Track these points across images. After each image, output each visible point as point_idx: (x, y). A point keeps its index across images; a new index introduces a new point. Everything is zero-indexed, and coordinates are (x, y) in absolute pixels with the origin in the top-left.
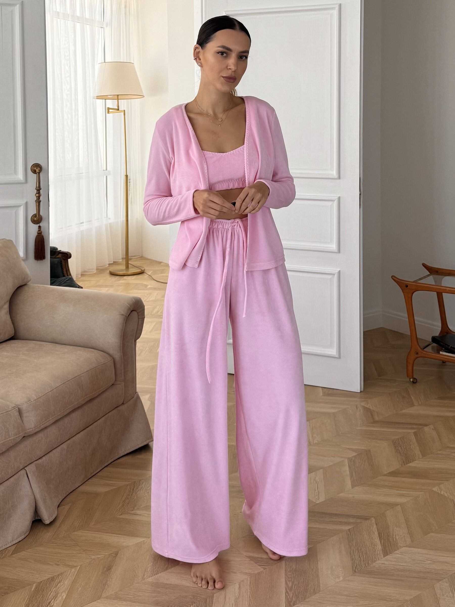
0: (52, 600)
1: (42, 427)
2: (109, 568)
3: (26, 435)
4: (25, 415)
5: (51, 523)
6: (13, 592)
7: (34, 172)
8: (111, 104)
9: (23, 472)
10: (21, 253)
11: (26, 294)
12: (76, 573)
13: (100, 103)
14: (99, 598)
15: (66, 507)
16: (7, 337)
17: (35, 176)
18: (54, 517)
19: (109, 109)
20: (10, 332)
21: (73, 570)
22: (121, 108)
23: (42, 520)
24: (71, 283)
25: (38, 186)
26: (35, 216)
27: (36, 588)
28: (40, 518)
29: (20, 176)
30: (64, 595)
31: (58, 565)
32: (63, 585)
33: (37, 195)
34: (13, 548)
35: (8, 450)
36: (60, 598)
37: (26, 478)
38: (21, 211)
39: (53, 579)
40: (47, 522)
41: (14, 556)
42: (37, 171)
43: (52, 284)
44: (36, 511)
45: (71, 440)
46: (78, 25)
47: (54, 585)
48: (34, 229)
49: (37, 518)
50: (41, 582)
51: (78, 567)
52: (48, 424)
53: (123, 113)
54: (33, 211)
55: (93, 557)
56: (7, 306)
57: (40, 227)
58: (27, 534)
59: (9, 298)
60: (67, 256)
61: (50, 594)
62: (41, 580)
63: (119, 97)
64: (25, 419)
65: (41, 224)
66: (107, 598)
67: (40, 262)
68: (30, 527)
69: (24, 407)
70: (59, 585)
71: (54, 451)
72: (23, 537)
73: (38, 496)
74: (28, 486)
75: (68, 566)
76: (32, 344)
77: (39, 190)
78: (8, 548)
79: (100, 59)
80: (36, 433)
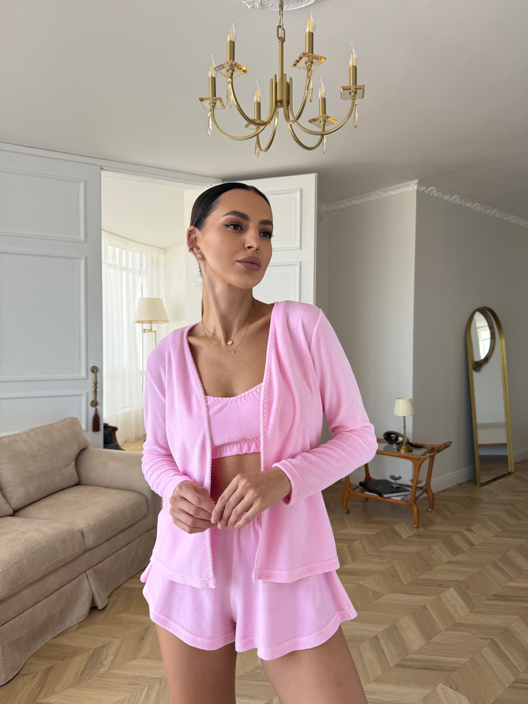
0: (104, 660)
1: (98, 544)
2: (143, 638)
3: (87, 549)
4: (86, 535)
5: (103, 609)
6: (77, 655)
7: (93, 372)
8: (146, 326)
9: (84, 574)
10: (84, 427)
11: (86, 455)
12: (120, 642)
13: (138, 326)
14: (136, 658)
15: (114, 598)
16: (73, 483)
17: (93, 374)
18: (105, 605)
19: (145, 330)
20: (75, 480)
21: (118, 640)
22: (153, 329)
23: (97, 607)
24: (118, 447)
25: (95, 381)
26: (93, 402)
27: (93, 652)
28: (95, 606)
29: (83, 374)
30: (112, 657)
31: (108, 637)
32: (111, 650)
33: (95, 387)
34: (77, 626)
35: (74, 560)
36: (109, 659)
37: (86, 578)
38: (84, 399)
39: (104, 646)
40: (100, 608)
41: (78, 631)
42: (95, 371)
43: (105, 447)
44: (93, 601)
45: (118, 553)
46: (124, 274)
47: (105, 650)
48: (92, 410)
49: (93, 606)
50: (96, 648)
51: (122, 638)
52: (101, 542)
53: (154, 333)
54: (91, 399)
55: (132, 631)
56: (73, 463)
57: (96, 409)
58: (87, 616)
59: (74, 457)
60: (115, 429)
61: (102, 656)
62: (97, 647)
63: (152, 322)
64: (86, 539)
65: (98, 407)
66: (141, 658)
67: (96, 433)
68: (89, 611)
69: (85, 530)
70: (108, 650)
71: (106, 560)
72: (84, 618)
73: (94, 591)
74: (87, 584)
75: (115, 637)
76: (90, 488)
77: (96, 384)
78: (74, 626)
79: (139, 296)
80: (93, 548)
